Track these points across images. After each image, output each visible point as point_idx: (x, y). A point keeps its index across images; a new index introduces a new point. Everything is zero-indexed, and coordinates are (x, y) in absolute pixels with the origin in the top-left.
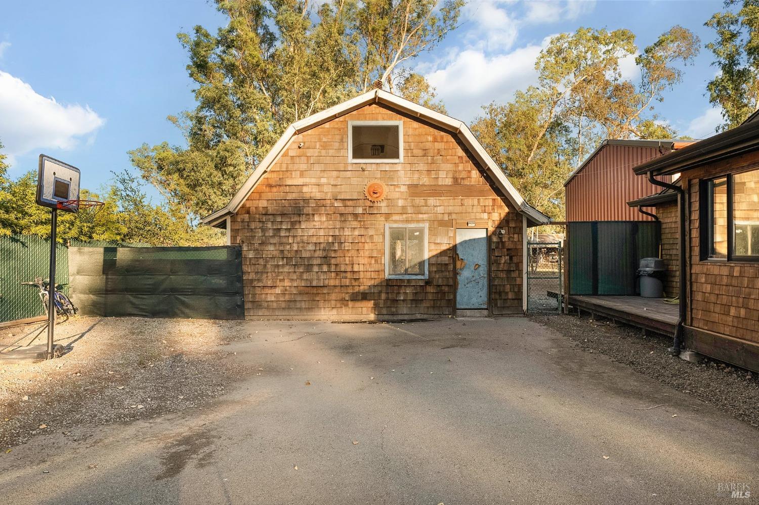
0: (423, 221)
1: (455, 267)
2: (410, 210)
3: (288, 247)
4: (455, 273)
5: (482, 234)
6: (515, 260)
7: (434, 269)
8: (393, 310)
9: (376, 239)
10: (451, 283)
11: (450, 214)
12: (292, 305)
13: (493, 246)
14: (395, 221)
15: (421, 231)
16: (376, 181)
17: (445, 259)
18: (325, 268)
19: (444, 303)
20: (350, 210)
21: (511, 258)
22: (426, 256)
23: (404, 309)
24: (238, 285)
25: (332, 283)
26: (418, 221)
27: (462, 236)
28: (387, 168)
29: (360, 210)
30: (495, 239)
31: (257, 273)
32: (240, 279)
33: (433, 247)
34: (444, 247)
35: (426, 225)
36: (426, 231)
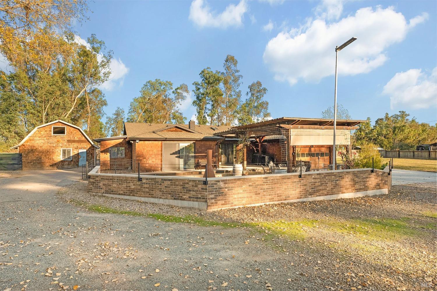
0: (71, 148)
1: (78, 157)
2: (67, 145)
3: (35, 154)
4: (78, 159)
5: (85, 150)
6: (93, 156)
7: (73, 158)
8: (63, 167)
9: (59, 152)
10: (77, 161)
11: (77, 146)
12: (36, 166)
13: (88, 153)
14: (64, 148)
15: (70, 150)
16: (59, 139)
17: (76, 156)
18: (45, 158)
19: (76, 165)
20: (52, 145)
21: (92, 156)
22: (71, 155)
23: (66, 166)
24: (21, 162)
25: (47, 161)
26: (69, 148)
27: (80, 151)
28: (62, 136)
29: (55, 145)
30: (88, 151)
31: (26, 159)
32: (21, 161)
33: (73, 153)
34: (76, 153)
35: (71, 149)
36: (71, 150)
